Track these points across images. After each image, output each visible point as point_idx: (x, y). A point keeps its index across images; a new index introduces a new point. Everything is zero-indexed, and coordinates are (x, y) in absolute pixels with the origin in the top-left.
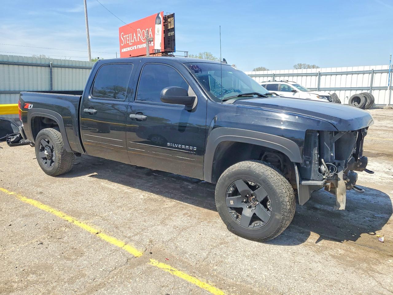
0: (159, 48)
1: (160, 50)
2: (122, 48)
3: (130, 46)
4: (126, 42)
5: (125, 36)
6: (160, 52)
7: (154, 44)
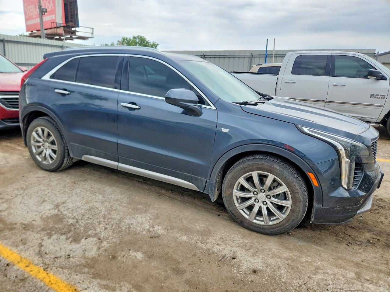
0: (61, 22)
1: (61, 24)
2: (27, 20)
3: (34, 19)
4: (30, 14)
5: (28, 7)
6: (61, 27)
7: (55, 17)
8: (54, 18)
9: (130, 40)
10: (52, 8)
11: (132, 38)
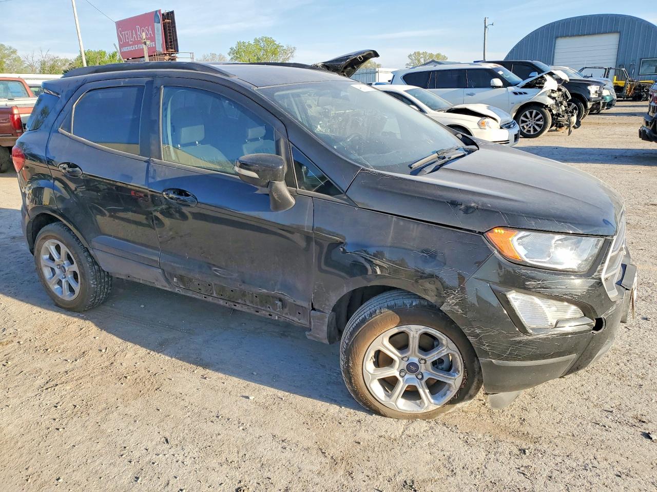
0: (161, 49)
2: (121, 46)
3: (130, 45)
4: (126, 40)
5: (123, 33)
7: (155, 44)
8: (154, 46)
9: (249, 44)
10: (151, 35)
11: (252, 42)
